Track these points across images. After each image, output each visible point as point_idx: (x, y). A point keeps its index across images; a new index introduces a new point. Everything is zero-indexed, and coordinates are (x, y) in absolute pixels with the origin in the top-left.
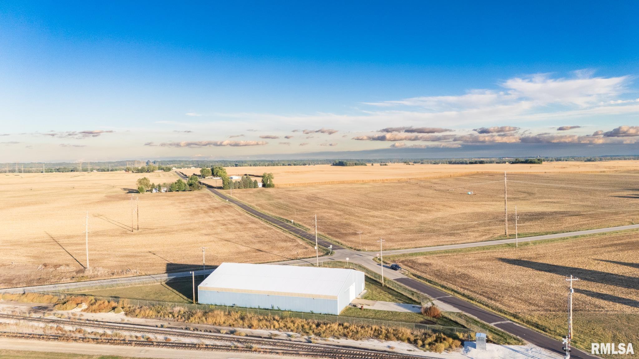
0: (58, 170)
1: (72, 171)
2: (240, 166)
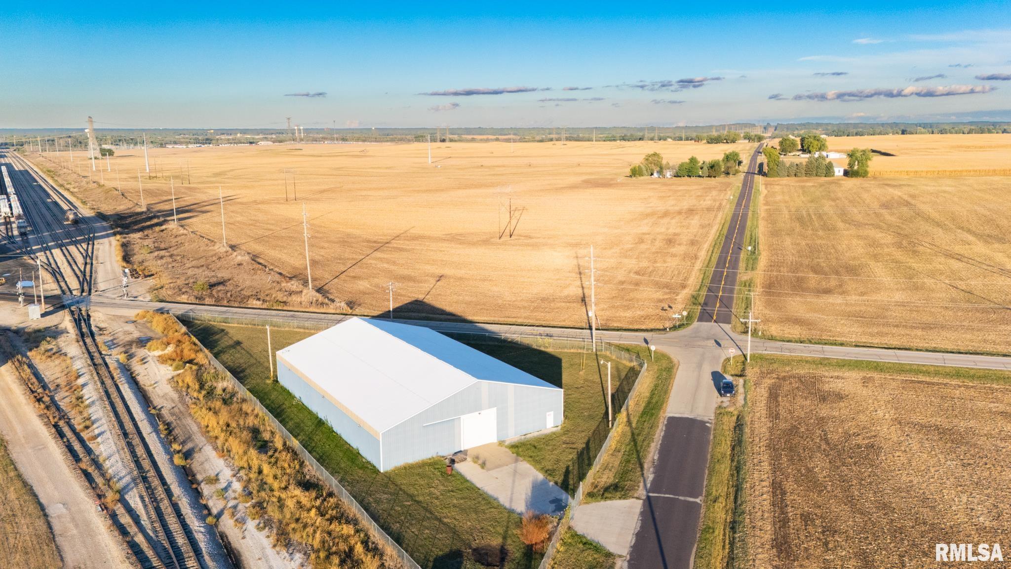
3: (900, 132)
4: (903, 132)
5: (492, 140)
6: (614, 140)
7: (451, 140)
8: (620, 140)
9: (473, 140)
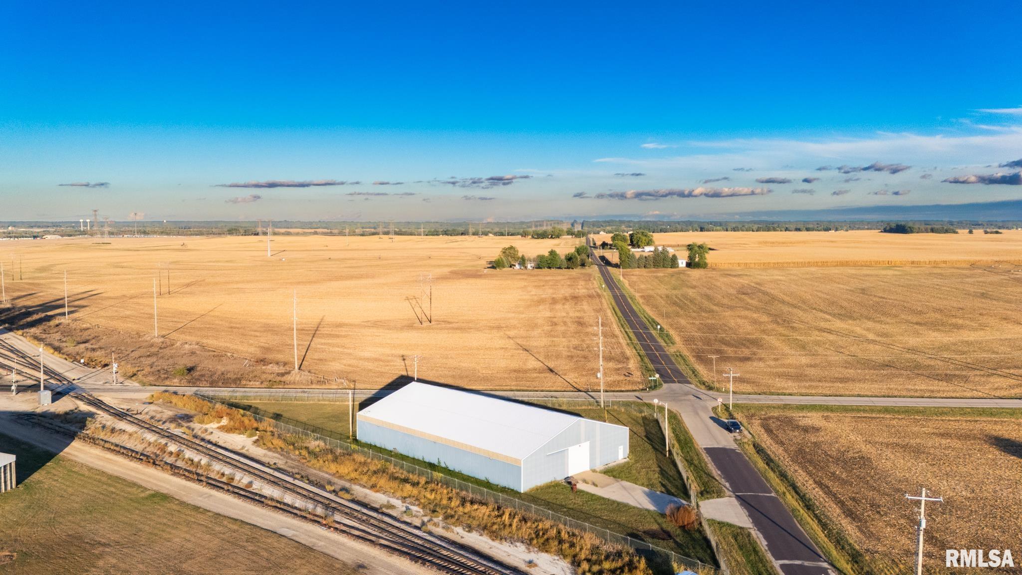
0: (446, 233)
1: (462, 234)
2: (708, 230)
3: (699, 230)
4: (702, 230)
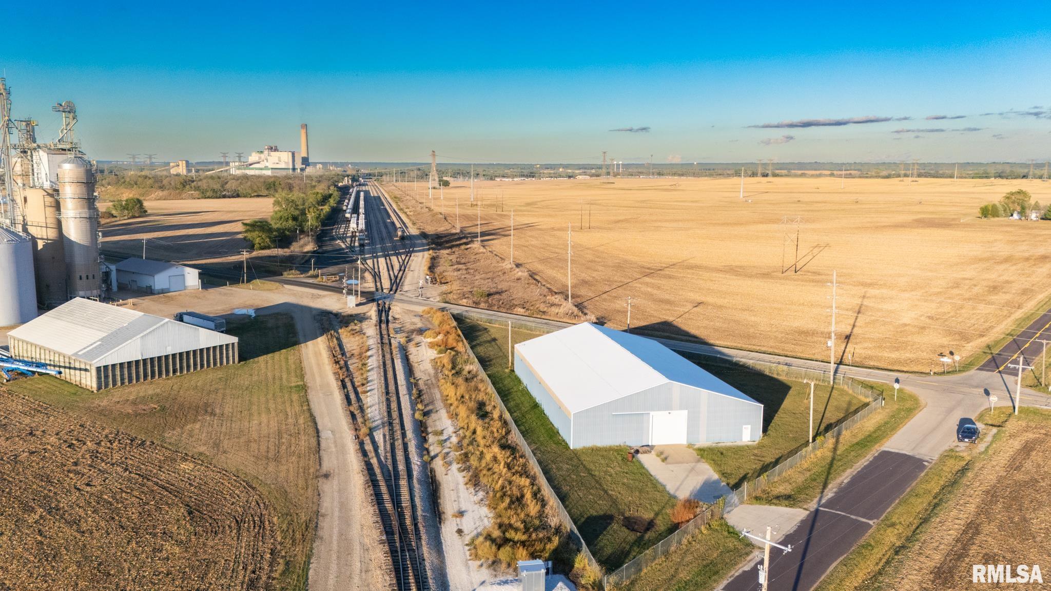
5: (826, 175)
6: (987, 177)
7: (775, 175)
8: (995, 177)
9: (803, 175)
